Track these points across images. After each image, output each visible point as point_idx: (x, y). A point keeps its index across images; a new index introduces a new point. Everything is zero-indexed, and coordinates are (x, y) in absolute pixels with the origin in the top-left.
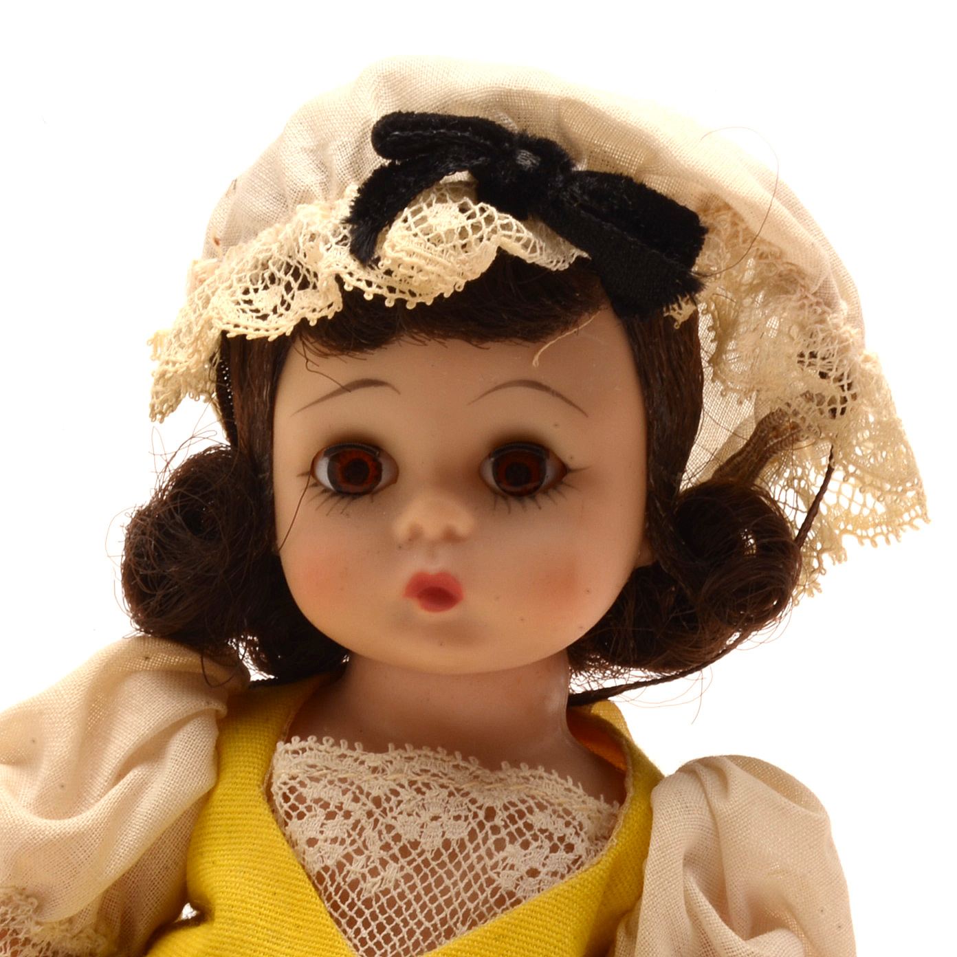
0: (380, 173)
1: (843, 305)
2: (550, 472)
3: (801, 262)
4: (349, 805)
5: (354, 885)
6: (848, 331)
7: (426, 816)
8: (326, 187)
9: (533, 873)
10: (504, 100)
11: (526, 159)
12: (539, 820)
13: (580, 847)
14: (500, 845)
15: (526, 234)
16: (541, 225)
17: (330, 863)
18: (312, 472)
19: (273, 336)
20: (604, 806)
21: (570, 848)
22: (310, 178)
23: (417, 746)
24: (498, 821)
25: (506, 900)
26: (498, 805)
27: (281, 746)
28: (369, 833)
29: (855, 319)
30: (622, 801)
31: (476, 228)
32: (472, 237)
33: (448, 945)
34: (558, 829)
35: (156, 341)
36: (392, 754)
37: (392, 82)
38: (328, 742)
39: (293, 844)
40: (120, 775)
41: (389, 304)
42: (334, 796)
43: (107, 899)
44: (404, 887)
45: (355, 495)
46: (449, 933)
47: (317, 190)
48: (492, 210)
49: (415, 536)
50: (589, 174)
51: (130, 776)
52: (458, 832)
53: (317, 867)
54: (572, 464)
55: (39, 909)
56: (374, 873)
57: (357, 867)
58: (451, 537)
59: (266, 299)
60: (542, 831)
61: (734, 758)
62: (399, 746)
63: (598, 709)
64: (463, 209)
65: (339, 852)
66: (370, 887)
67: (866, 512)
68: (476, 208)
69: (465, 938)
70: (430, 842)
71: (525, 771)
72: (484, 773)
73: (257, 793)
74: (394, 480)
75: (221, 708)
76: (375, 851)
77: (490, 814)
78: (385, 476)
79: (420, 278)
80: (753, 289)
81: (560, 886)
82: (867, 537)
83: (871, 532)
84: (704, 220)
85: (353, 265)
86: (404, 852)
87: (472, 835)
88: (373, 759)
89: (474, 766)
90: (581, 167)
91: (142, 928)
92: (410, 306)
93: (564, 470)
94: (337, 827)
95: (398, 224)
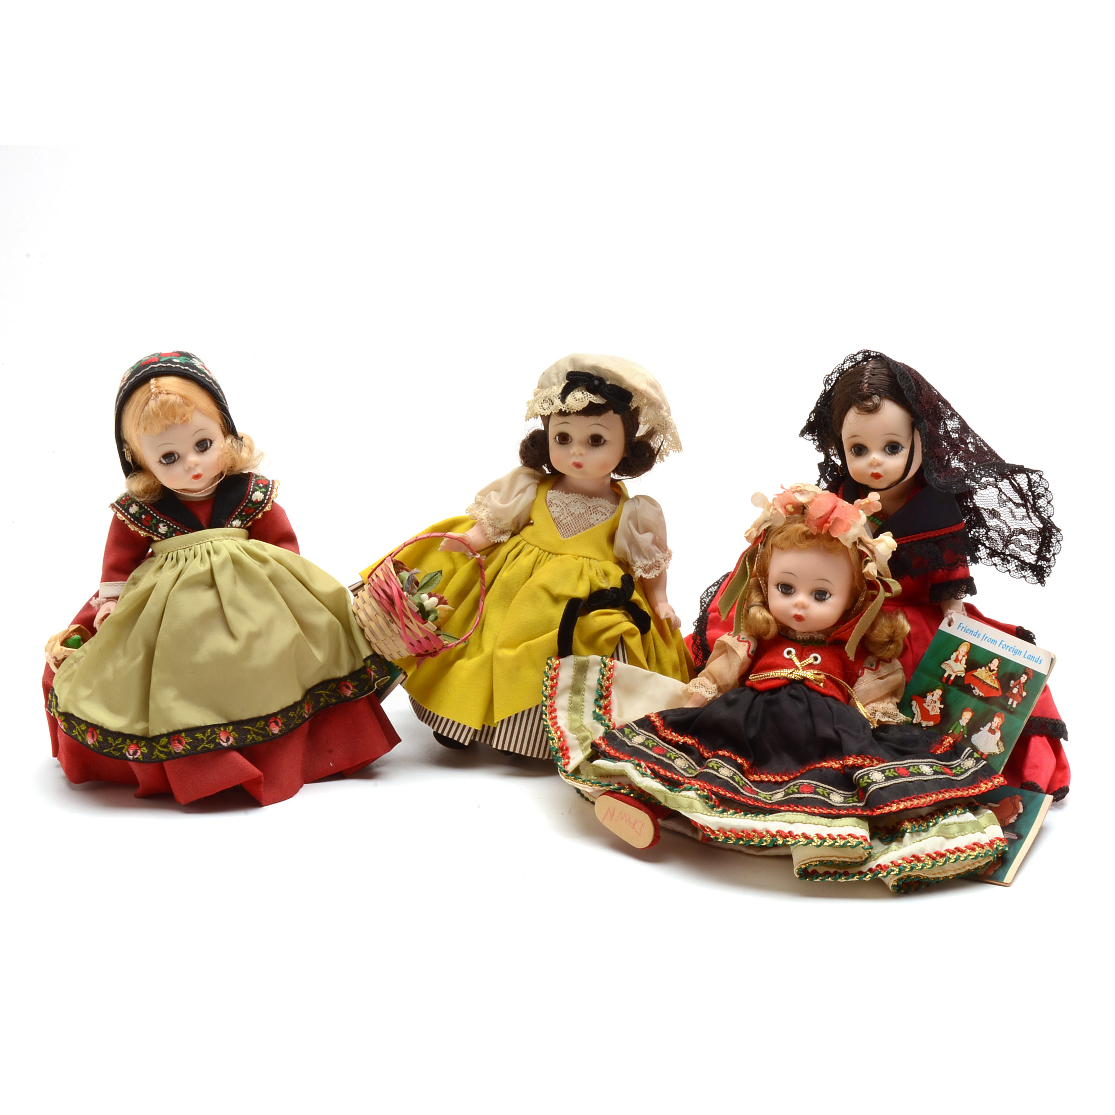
0: (567, 384)
2: (602, 441)
4: (561, 505)
5: (561, 521)
7: (576, 508)
8: (557, 385)
9: (598, 520)
11: (596, 383)
12: (599, 509)
13: (608, 514)
14: (591, 514)
15: (595, 398)
16: (598, 395)
17: (557, 516)
18: (555, 438)
19: (546, 415)
20: (614, 506)
21: (606, 515)
22: (555, 382)
23: (575, 493)
24: (591, 509)
25: (592, 525)
26: (591, 506)
27: (549, 491)
28: (565, 510)
30: (618, 504)
31: (585, 397)
32: (584, 399)
33: (579, 534)
34: (604, 511)
35: (528, 403)
36: (570, 495)
38: (558, 491)
39: (550, 512)
40: (517, 495)
41: (567, 411)
42: (558, 503)
43: (513, 522)
44: (571, 522)
45: (564, 444)
46: (580, 531)
48: (588, 393)
49: (574, 454)
50: (609, 385)
51: (518, 496)
52: (583, 511)
53: (554, 517)
54: (607, 440)
55: (500, 521)
56: (565, 519)
57: (562, 518)
58: (581, 455)
59: (545, 406)
60: (600, 511)
61: (641, 496)
62: (572, 493)
63: (618, 483)
65: (558, 514)
66: (564, 521)
68: (585, 393)
69: (583, 532)
70: (577, 513)
71: (597, 499)
72: (589, 499)
73: (544, 500)
74: (571, 441)
75: (539, 482)
76: (566, 514)
77: (590, 508)
78: (570, 441)
79: (574, 406)
80: (646, 405)
81: (603, 522)
84: (633, 393)
85: (561, 403)
86: (572, 515)
87: (586, 512)
88: (567, 496)
89: (587, 498)
90: (608, 383)
91: (521, 526)
92: (572, 411)
93: (605, 441)
94: (558, 509)
95: (570, 395)
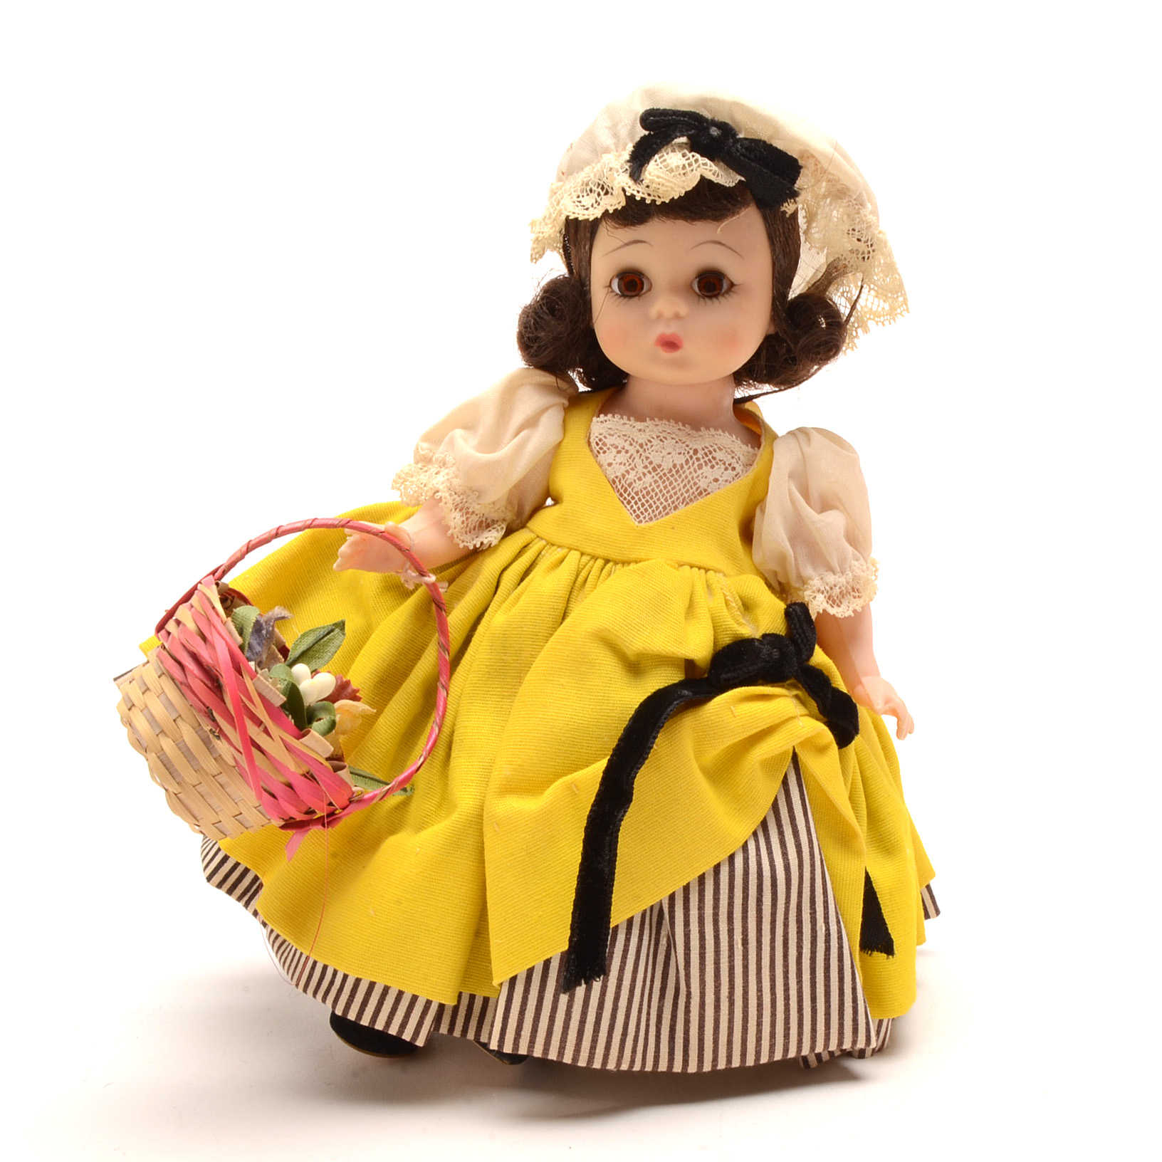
0: (644, 139)
1: (869, 206)
2: (725, 286)
3: (848, 184)
4: (627, 447)
5: (630, 485)
6: (871, 218)
7: (664, 453)
8: (617, 146)
9: (716, 480)
10: (704, 102)
11: (714, 132)
12: (719, 455)
13: (739, 469)
14: (700, 467)
15: (714, 168)
16: (722, 164)
17: (618, 474)
18: (610, 286)
19: (591, 218)
20: (749, 449)
21: (734, 469)
22: (608, 141)
23: (661, 419)
24: (699, 455)
25: (702, 493)
26: (699, 448)
27: (595, 419)
28: (637, 460)
29: (875, 212)
30: (759, 447)
31: (690, 165)
32: (688, 169)
33: (674, 513)
34: (728, 459)
35: (533, 224)
36: (649, 422)
37: (649, 94)
38: (617, 417)
39: (601, 466)
40: (517, 434)
41: (648, 202)
42: (620, 443)
43: (511, 493)
44: (654, 486)
45: (631, 297)
46: (676, 508)
47: (613, 147)
48: (698, 156)
49: (660, 316)
50: (745, 139)
51: (522, 434)
52: (680, 460)
53: (613, 477)
54: (735, 282)
55: (479, 497)
56: (640, 479)
57: (631, 476)
58: (677, 317)
59: (588, 201)
60: (721, 461)
61: (812, 428)
62: (652, 419)
63: (748, 406)
64: (684, 156)
65: (623, 469)
66: (638, 486)
67: (880, 309)
68: (690, 155)
69: (683, 509)
70: (667, 465)
71: (712, 431)
72: (693, 432)
73: (584, 442)
74: (650, 290)
75: (566, 403)
76: (640, 469)
77: (696, 452)
78: (645, 288)
79: (662, 189)
80: (825, 197)
81: (729, 486)
82: (880, 321)
83: (882, 319)
84: (801, 162)
85: (631, 182)
86: (654, 469)
87: (687, 462)
88: (639, 425)
89: (688, 429)
90: (741, 136)
91: (528, 508)
92: (658, 203)
93: (732, 285)
94: (622, 457)
95: (652, 163)
